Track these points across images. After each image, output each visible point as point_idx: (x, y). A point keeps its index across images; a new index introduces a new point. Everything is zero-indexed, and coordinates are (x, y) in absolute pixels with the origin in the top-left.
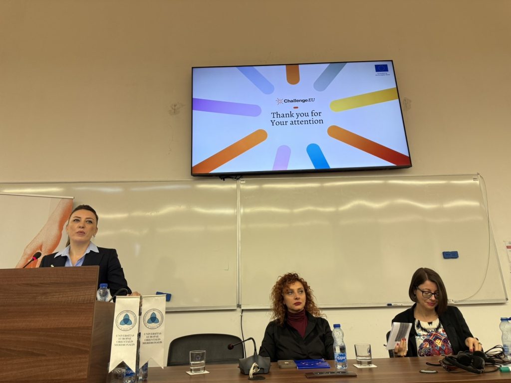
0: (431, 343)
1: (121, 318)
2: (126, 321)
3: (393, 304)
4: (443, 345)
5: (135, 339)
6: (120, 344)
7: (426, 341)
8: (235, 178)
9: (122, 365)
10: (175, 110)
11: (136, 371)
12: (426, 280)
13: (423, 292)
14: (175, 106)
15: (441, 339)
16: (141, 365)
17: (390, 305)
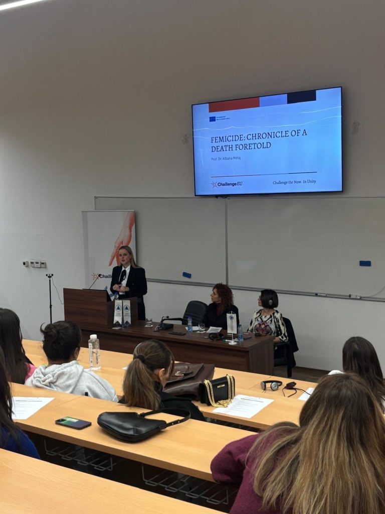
1: (117, 307)
2: (118, 308)
3: (318, 294)
4: (264, 328)
5: (121, 314)
6: (116, 316)
7: (259, 324)
9: (118, 322)
10: (186, 139)
11: (122, 323)
14: (186, 135)
15: (265, 325)
16: (125, 322)
17: (316, 295)
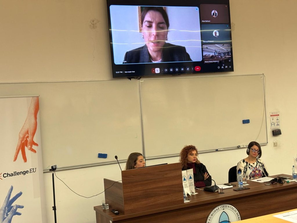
0: (254, 172)
2: (184, 179)
3: (219, 150)
4: (258, 173)
6: (185, 188)
7: (253, 171)
8: (137, 78)
10: (93, 24)
12: (254, 145)
13: (252, 149)
14: (93, 21)
15: (258, 170)
17: (217, 150)
